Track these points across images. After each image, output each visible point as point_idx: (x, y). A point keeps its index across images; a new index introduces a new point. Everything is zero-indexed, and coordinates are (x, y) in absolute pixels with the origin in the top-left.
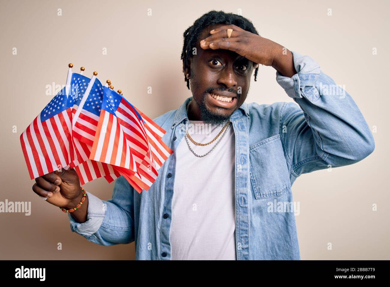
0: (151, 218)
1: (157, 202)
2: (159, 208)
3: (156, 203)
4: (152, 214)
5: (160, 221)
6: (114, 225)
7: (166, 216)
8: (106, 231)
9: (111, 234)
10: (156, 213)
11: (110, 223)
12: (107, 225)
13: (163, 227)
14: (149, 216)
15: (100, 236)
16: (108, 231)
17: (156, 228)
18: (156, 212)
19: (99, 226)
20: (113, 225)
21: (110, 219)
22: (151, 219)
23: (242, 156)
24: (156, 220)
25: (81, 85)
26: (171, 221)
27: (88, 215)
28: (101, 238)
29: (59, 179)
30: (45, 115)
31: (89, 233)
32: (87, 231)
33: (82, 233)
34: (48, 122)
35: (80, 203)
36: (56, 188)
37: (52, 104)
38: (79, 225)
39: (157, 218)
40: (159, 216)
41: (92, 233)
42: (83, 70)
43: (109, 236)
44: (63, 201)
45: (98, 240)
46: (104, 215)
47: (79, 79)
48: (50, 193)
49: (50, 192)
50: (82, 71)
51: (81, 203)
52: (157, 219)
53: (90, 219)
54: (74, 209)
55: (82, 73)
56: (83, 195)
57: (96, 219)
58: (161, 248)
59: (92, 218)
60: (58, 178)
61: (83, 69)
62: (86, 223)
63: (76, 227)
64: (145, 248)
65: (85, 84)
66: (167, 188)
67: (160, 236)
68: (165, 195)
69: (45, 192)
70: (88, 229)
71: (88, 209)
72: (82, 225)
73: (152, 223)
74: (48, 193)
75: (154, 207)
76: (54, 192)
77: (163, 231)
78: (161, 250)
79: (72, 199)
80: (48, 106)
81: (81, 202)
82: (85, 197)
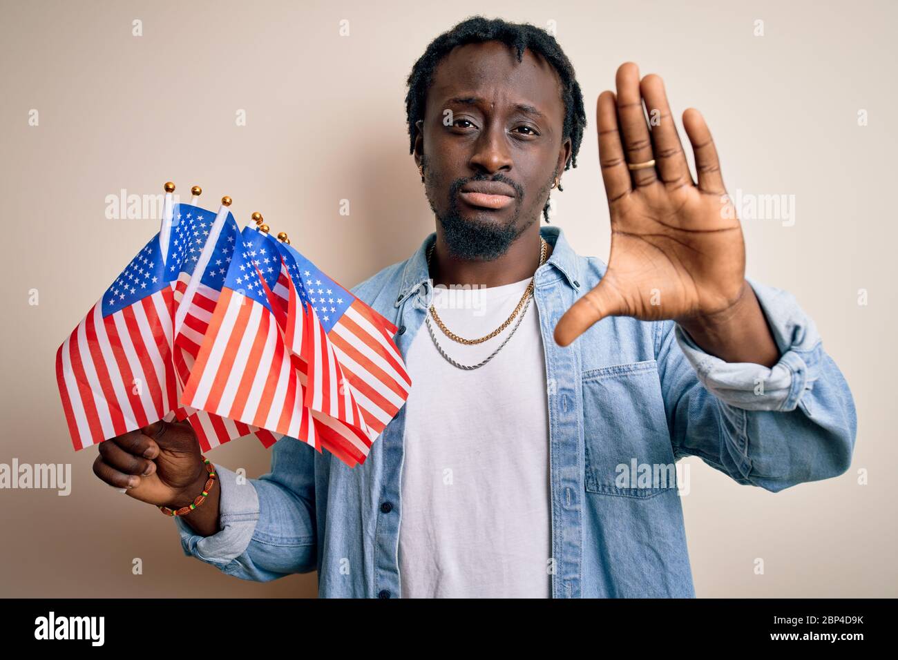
0: (352, 513)
1: (366, 476)
2: (369, 490)
3: (363, 479)
4: (354, 505)
5: (372, 519)
6: (282, 534)
7: (386, 508)
8: (262, 550)
9: (276, 555)
10: (363, 501)
11: (271, 531)
12: (264, 535)
13: (381, 532)
14: (348, 509)
15: (249, 561)
16: (268, 549)
17: (364, 536)
18: (363, 498)
19: (247, 539)
20: (280, 536)
21: (271, 522)
22: (354, 514)
23: (564, 393)
24: (363, 517)
25: (193, 227)
26: (398, 518)
27: (222, 519)
28: (253, 567)
29: (154, 447)
30: (112, 302)
31: (226, 556)
32: (222, 553)
33: (211, 559)
34: (119, 317)
35: (202, 494)
36: (147, 466)
37: (128, 277)
38: (202, 542)
39: (366, 512)
40: (371, 507)
41: (232, 557)
42: (198, 194)
43: (271, 560)
44: (163, 492)
45: (247, 570)
46: (256, 516)
47: (189, 216)
48: (134, 479)
49: (135, 477)
50: (196, 197)
51: (205, 494)
52: (367, 515)
53: (227, 528)
54: (189, 508)
55: (195, 202)
56: (209, 474)
57: (240, 525)
58: (376, 581)
59: (232, 524)
60: (152, 443)
61: (198, 190)
62: (219, 536)
63: (195, 545)
64: (340, 582)
65: (203, 225)
66: (387, 444)
67: (375, 552)
68: (384, 459)
69: (121, 477)
70: (223, 549)
71: (222, 504)
72: (208, 541)
73: (355, 525)
74: (129, 478)
75: (359, 488)
76: (143, 475)
77: (381, 542)
78: (377, 585)
79: (184, 488)
80: (120, 281)
81: (204, 490)
82: (214, 478)
